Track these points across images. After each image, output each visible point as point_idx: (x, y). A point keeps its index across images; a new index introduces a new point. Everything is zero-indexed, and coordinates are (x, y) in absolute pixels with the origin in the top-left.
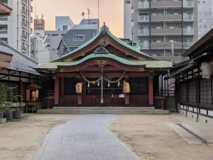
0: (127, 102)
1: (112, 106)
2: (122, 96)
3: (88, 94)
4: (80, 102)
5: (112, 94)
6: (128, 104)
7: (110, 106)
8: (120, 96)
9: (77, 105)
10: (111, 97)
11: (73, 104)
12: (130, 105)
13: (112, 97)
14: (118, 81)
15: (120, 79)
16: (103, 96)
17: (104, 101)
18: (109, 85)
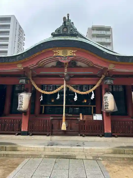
0: (108, 129)
1: (81, 135)
2: (98, 117)
3: (43, 112)
4: (24, 128)
5: (81, 115)
6: (110, 132)
7: (77, 135)
8: (94, 117)
9: (19, 132)
10: (78, 118)
11: (13, 130)
12: (113, 134)
13: (81, 118)
14: (91, 90)
15: (95, 88)
16: (66, 116)
17: (67, 125)
18: (76, 98)
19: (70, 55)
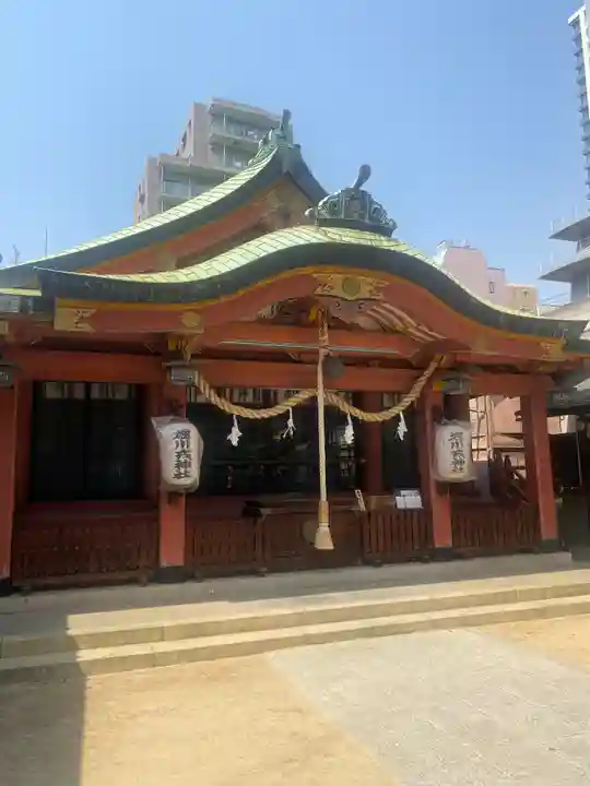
0: (443, 538)
2: (408, 500)
5: (358, 494)
6: (451, 544)
8: (398, 499)
10: (353, 508)
14: (398, 410)
15: (407, 401)
19: (368, 296)
